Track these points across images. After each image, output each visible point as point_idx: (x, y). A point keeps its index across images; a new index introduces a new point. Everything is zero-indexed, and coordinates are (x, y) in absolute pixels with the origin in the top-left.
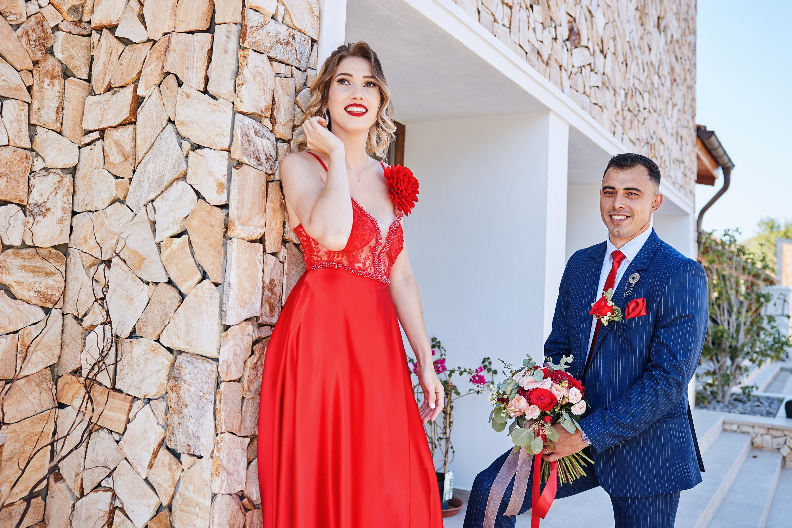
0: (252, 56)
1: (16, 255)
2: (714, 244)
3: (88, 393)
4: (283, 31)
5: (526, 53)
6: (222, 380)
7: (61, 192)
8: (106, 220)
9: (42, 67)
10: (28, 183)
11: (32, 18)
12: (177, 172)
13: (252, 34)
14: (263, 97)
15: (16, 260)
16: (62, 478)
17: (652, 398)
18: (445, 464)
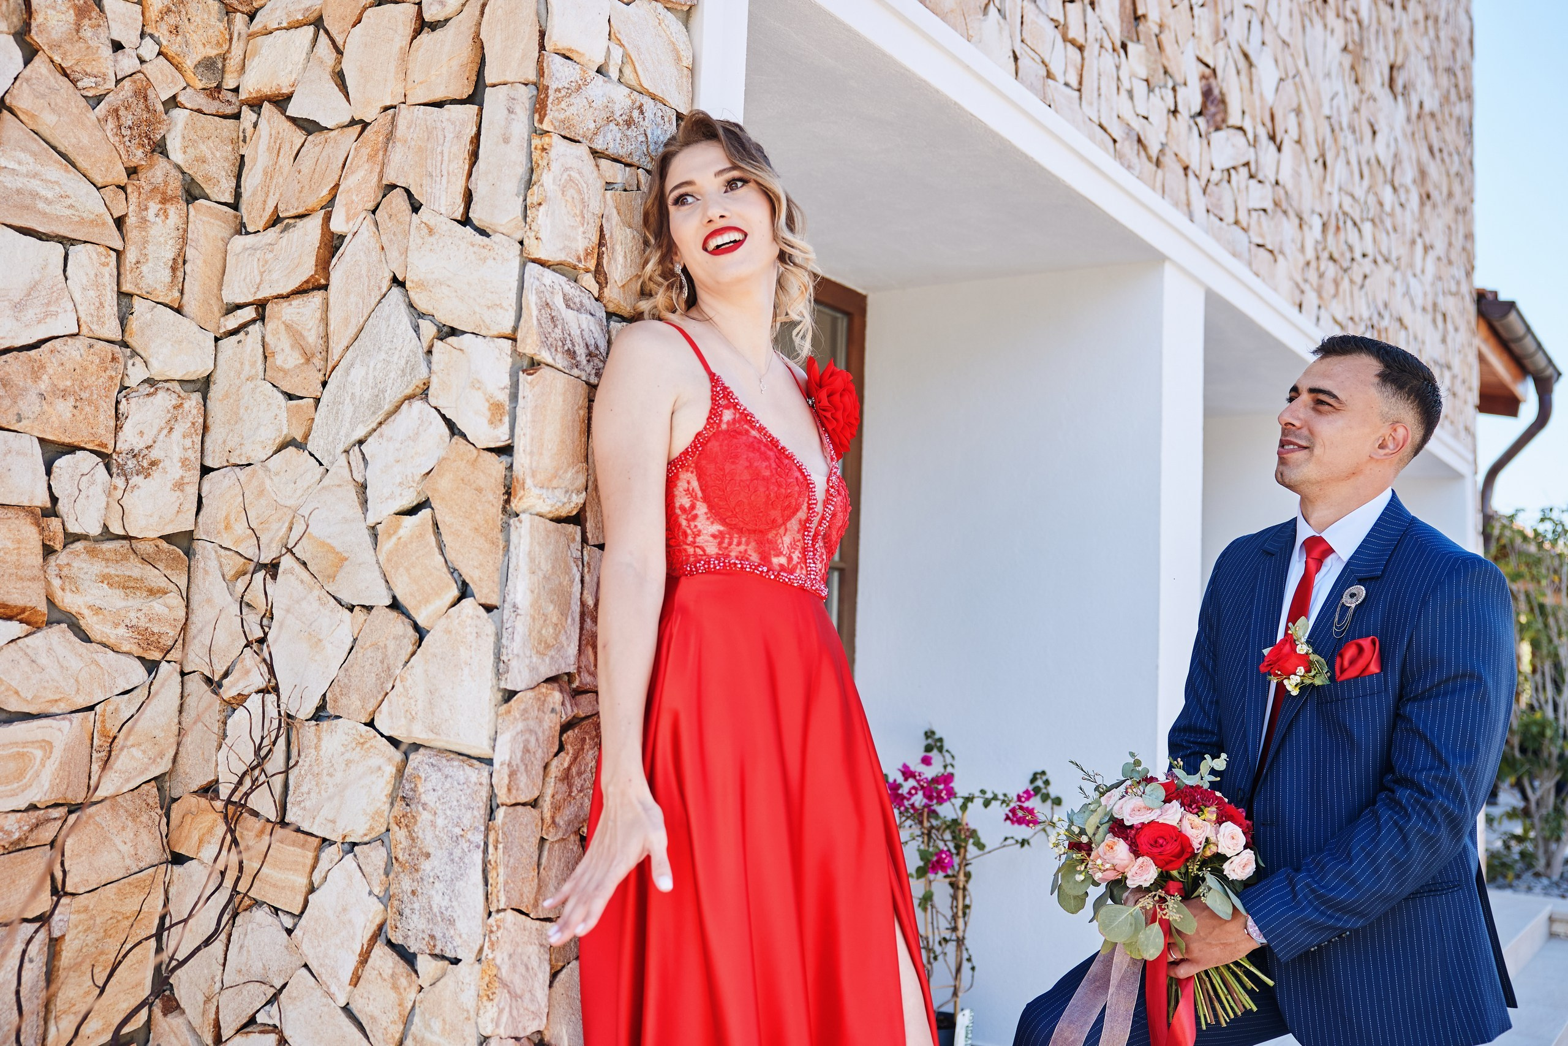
0: (559, 146)
1: (92, 553)
2: (1519, 540)
3: (232, 831)
4: (621, 97)
5: (1115, 141)
6: (499, 802)
7: (180, 428)
8: (268, 482)
9: (143, 181)
10: (117, 409)
11: (126, 83)
12: (409, 383)
13: (559, 103)
14: (581, 229)
15: (92, 564)
16: (178, 1006)
17: (1397, 847)
18: (955, 994)
